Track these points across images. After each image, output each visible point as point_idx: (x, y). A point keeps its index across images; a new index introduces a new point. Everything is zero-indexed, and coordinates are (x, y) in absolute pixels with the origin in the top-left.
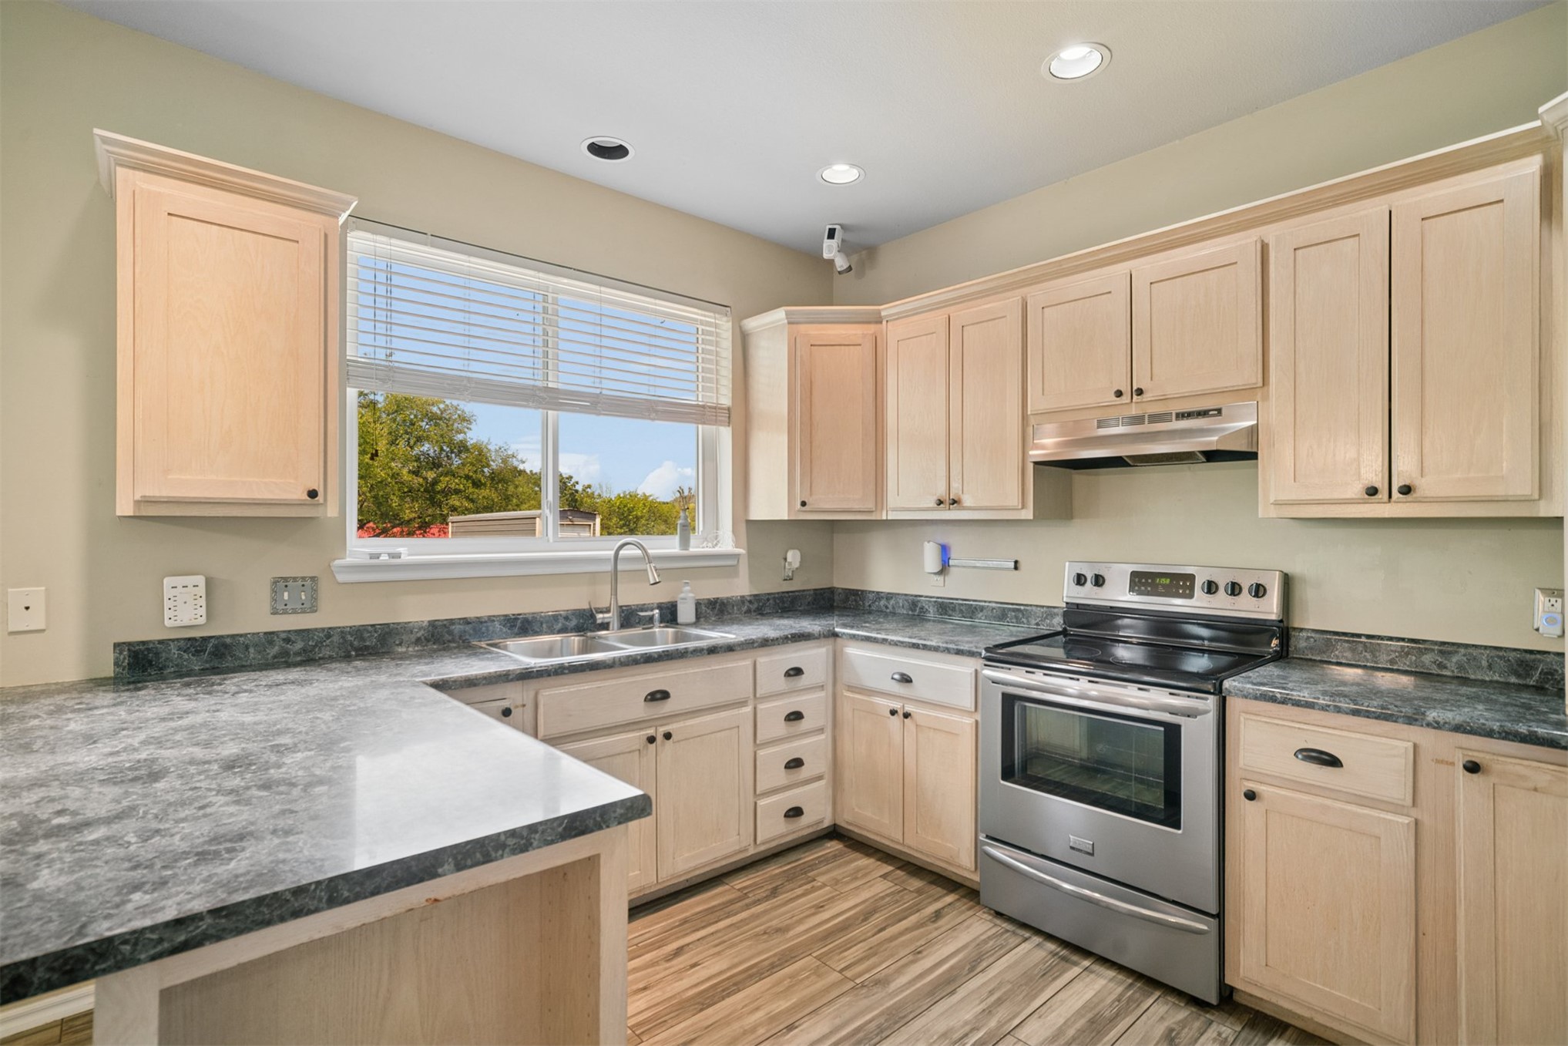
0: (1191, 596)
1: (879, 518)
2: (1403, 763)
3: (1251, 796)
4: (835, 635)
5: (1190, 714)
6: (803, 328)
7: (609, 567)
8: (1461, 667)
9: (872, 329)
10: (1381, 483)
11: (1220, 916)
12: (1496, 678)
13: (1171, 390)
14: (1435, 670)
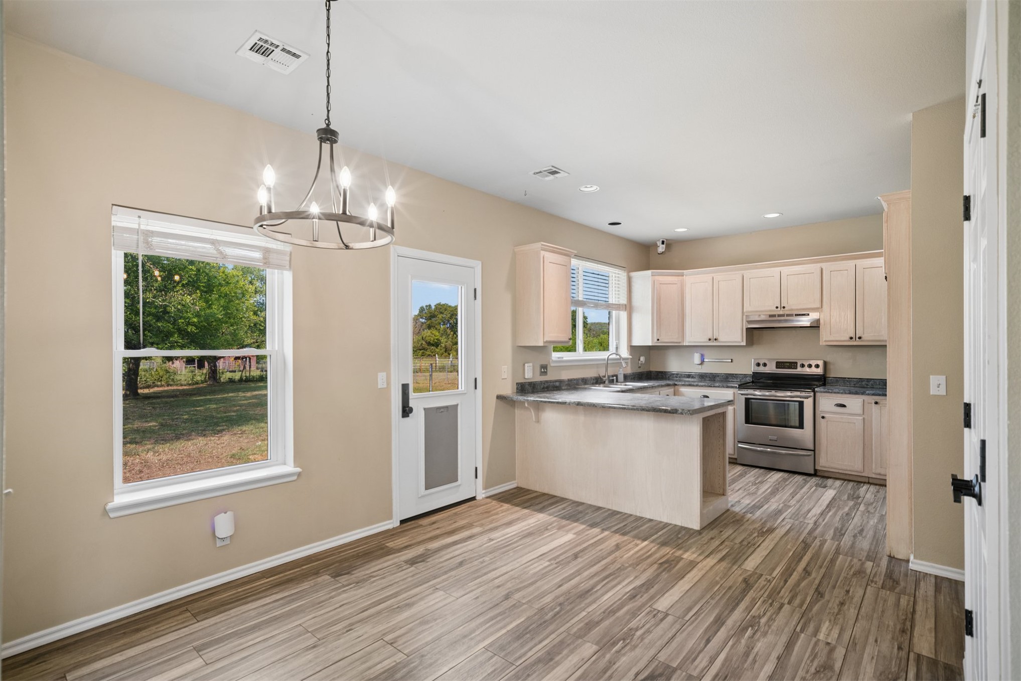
0: (796, 368)
1: (683, 345)
2: (860, 404)
3: (823, 417)
4: (676, 385)
5: (807, 398)
6: (656, 277)
7: (606, 362)
8: (872, 385)
9: (680, 278)
10: (853, 336)
11: (814, 451)
12: (881, 387)
13: (794, 307)
14: (866, 386)
